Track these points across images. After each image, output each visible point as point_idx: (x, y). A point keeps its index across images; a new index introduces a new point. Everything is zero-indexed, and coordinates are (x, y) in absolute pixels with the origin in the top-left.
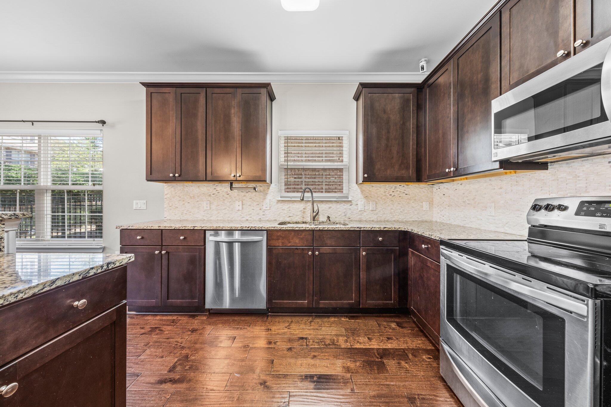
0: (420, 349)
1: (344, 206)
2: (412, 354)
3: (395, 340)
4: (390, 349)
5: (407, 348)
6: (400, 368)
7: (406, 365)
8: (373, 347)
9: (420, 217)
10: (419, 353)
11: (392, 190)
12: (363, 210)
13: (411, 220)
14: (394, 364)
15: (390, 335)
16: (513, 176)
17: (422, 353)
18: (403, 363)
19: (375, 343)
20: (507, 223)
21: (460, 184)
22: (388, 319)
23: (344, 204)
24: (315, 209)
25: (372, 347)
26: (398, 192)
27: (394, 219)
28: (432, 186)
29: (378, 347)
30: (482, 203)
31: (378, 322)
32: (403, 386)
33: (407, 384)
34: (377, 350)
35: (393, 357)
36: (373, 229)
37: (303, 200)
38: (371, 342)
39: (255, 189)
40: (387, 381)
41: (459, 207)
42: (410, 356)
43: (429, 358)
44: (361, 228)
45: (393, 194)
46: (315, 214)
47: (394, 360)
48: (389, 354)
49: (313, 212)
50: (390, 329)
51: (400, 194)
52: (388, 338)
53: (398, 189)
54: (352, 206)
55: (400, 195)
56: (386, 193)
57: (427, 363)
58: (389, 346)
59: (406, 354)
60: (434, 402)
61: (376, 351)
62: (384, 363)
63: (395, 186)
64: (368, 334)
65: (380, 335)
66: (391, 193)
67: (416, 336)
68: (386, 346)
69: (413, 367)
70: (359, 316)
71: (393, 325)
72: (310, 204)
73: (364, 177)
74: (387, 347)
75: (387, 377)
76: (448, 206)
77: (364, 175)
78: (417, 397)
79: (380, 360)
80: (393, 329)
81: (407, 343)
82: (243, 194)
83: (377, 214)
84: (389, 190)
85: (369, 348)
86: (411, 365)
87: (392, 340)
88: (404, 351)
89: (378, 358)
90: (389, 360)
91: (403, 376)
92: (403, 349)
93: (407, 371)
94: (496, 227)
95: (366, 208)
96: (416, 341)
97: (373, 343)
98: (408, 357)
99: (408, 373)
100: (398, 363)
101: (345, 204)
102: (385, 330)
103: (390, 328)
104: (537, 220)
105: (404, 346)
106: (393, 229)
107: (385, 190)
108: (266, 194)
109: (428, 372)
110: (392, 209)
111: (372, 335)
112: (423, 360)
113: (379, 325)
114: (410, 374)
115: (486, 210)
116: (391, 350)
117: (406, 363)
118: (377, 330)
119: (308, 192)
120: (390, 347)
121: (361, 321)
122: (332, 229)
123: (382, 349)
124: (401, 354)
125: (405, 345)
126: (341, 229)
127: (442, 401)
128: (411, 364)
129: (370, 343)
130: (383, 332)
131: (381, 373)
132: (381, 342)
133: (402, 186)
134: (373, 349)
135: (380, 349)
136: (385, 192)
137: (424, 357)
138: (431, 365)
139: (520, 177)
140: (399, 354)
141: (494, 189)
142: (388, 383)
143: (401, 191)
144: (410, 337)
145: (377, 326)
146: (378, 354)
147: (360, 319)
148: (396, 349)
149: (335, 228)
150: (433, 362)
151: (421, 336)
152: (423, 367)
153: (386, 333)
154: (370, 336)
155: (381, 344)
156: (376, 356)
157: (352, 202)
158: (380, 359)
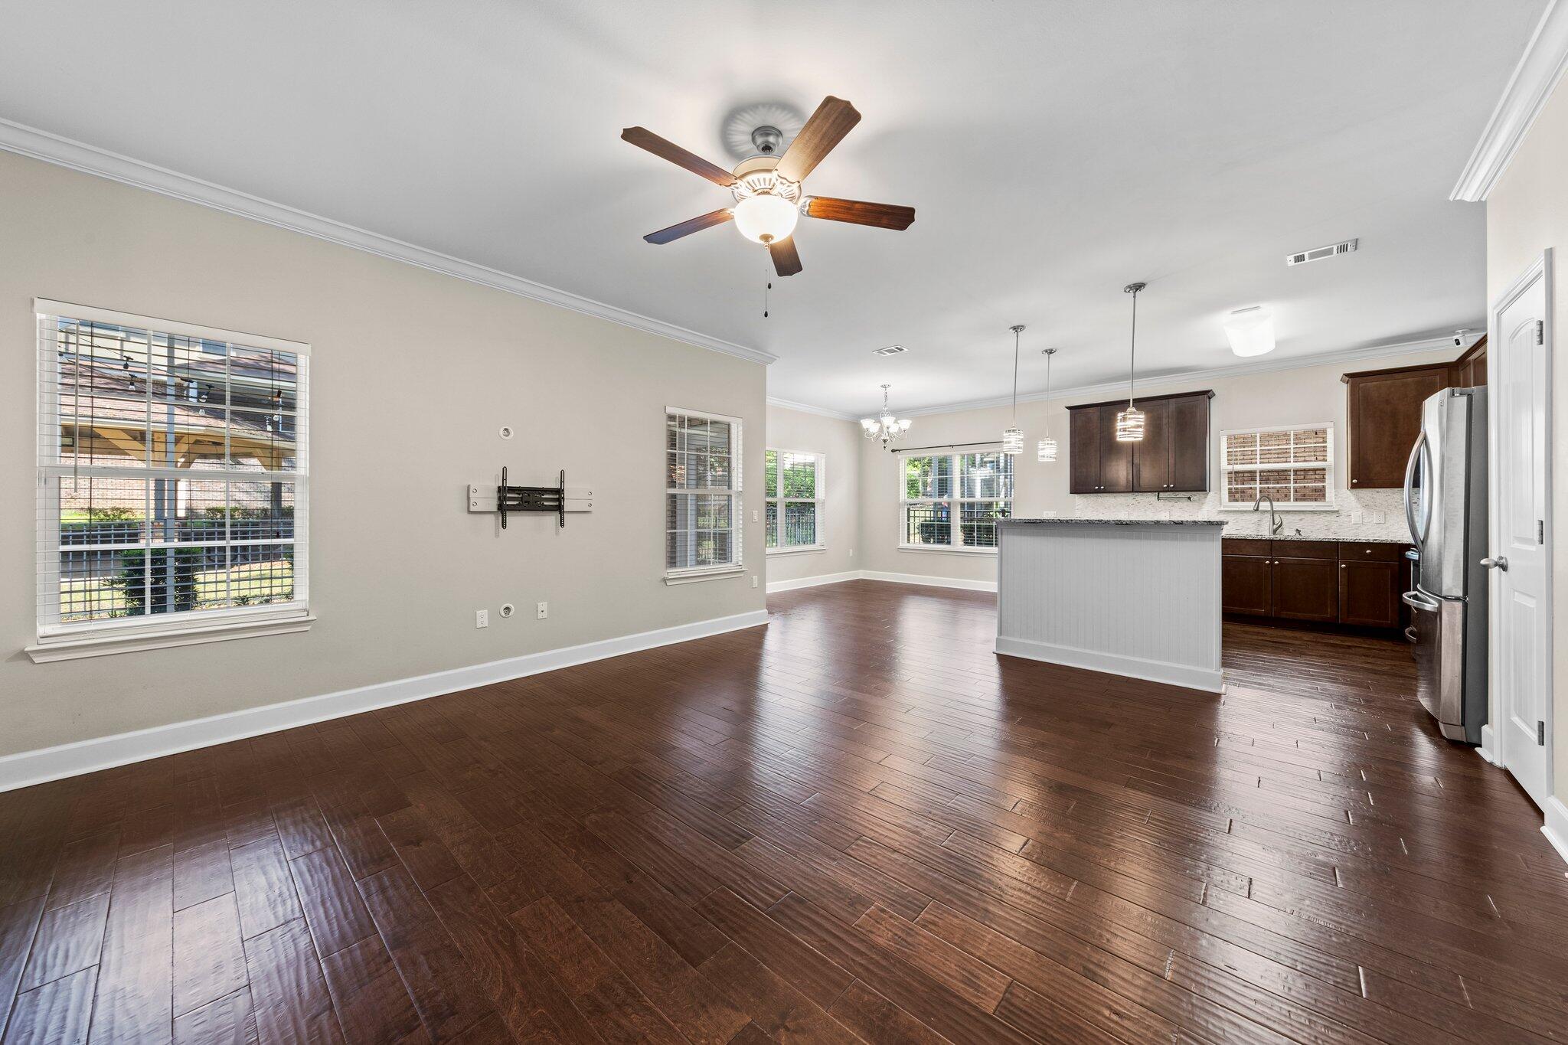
1: (1326, 518)
12: (1360, 523)
23: (1325, 515)
24: (1276, 522)
36: (1357, 541)
37: (1257, 510)
39: (1189, 498)
44: (1338, 539)
46: (1275, 527)
49: (1274, 524)
54: (1341, 517)
72: (1269, 517)
73: (1352, 483)
77: (1352, 479)
82: (1170, 504)
83: (1387, 528)
95: (1366, 520)
106: (1389, 541)
108: (1202, 504)
119: (1264, 500)
122: (1297, 540)
126: (1310, 540)
157: (1341, 511)
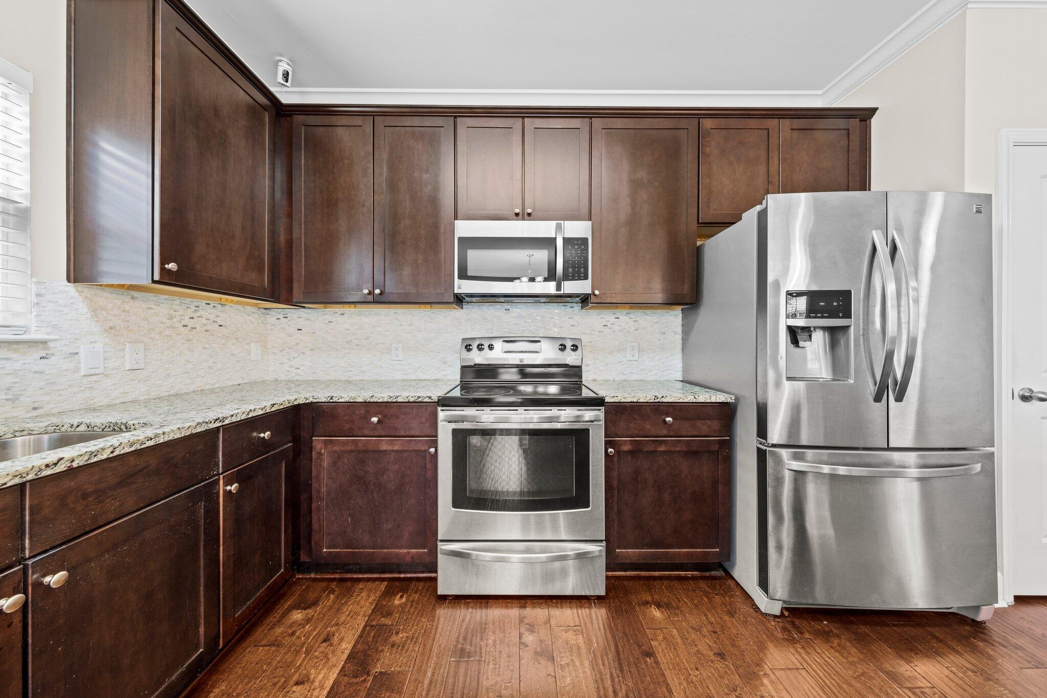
0: (378, 600)
2: (383, 617)
3: (338, 630)
4: (354, 646)
5: (366, 618)
6: (403, 647)
7: (401, 635)
8: (331, 682)
9: (245, 376)
10: (385, 605)
11: (190, 313)
12: (101, 370)
13: (231, 384)
14: (391, 654)
15: (319, 634)
16: (427, 311)
17: (388, 602)
18: (394, 638)
19: (323, 672)
20: (418, 368)
21: (339, 313)
22: (271, 619)
25: (329, 684)
26: (204, 321)
27: (192, 388)
28: (264, 311)
29: (336, 671)
30: (382, 343)
31: (264, 642)
32: (438, 657)
33: (436, 650)
34: (345, 675)
35: (377, 650)
38: (313, 682)
40: (423, 682)
41: (337, 350)
42: (387, 621)
43: (401, 597)
45: (191, 323)
47: (382, 651)
48: (366, 654)
50: (304, 627)
51: (206, 325)
52: (325, 641)
53: (203, 313)
54: (53, 360)
55: (206, 328)
56: (175, 320)
57: (409, 604)
58: (346, 647)
59: (378, 625)
60: (471, 626)
61: (346, 679)
62: (381, 673)
63: (196, 304)
64: (283, 680)
65: (307, 653)
66: (186, 321)
67: (347, 593)
68: (343, 653)
69: (409, 627)
70: (199, 684)
71: (297, 616)
73: (164, 270)
74: (347, 652)
75: (413, 678)
76: (311, 350)
77: (164, 261)
78: (460, 646)
79: (371, 678)
80: (308, 621)
81: (357, 614)
83: (147, 379)
84: (181, 312)
85: (329, 693)
86: (404, 629)
87: (333, 635)
88: (372, 626)
89: (365, 680)
90: (378, 660)
91: (421, 650)
92: (365, 626)
93: (412, 639)
94: (404, 374)
95: (111, 364)
96: (359, 598)
97: (321, 676)
98: (385, 625)
99: (416, 639)
100: (393, 646)
101: (15, 356)
102: (299, 637)
103: (300, 625)
104: (472, 360)
105: (361, 622)
107: (171, 312)
109: (424, 610)
110: (189, 362)
111: (295, 672)
112: (400, 605)
113: (276, 644)
114: (420, 638)
115: (389, 353)
116: (359, 646)
117: (397, 633)
118: (285, 654)
120: (350, 646)
121: (224, 684)
122: (133, 449)
123: (346, 662)
124: (375, 633)
125: (359, 618)
126: (166, 439)
127: (471, 617)
128: (401, 627)
129: (316, 684)
130: (304, 643)
131: (402, 688)
132: (328, 659)
133: (212, 305)
134: (336, 683)
135: (343, 667)
136: (171, 318)
137: (396, 602)
138: (413, 601)
139: (435, 313)
140: (374, 637)
141: (402, 325)
142: (426, 682)
143: (210, 317)
144: (346, 603)
145: (273, 648)
146: (356, 677)
147: (213, 687)
148: (360, 636)
149: (142, 443)
150: (409, 596)
151: (353, 586)
152: (414, 613)
153: (308, 638)
154: (295, 678)
155: (333, 660)
156: (357, 683)
157: (51, 345)
158: (369, 675)
